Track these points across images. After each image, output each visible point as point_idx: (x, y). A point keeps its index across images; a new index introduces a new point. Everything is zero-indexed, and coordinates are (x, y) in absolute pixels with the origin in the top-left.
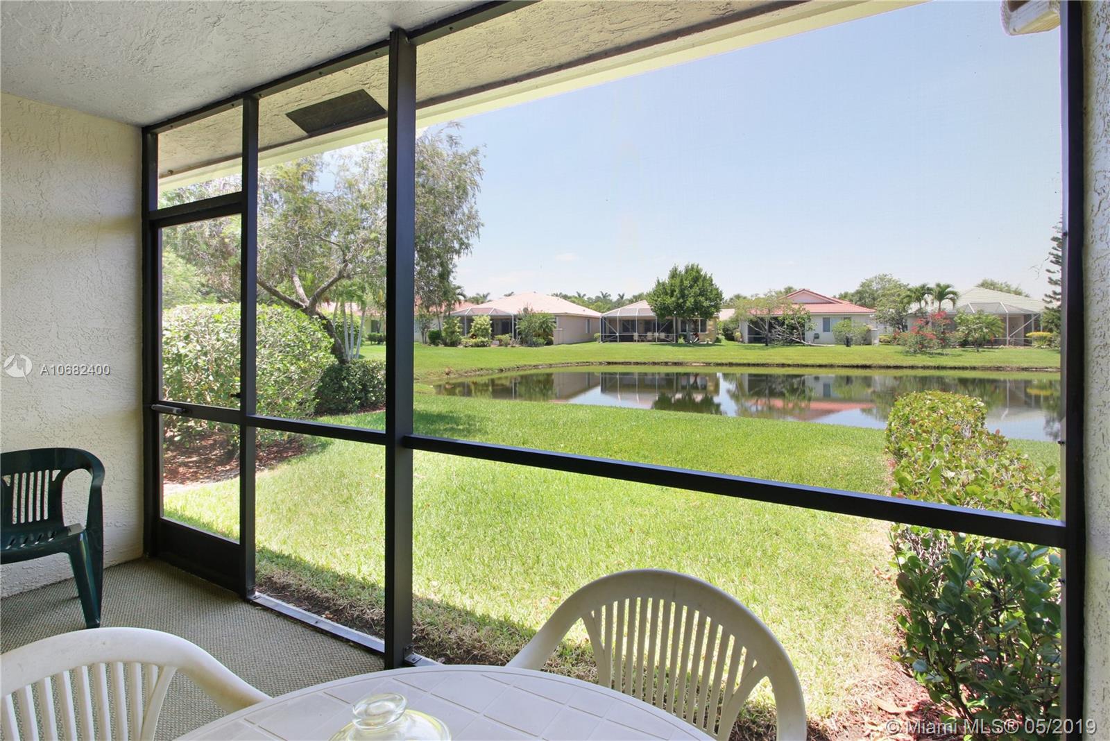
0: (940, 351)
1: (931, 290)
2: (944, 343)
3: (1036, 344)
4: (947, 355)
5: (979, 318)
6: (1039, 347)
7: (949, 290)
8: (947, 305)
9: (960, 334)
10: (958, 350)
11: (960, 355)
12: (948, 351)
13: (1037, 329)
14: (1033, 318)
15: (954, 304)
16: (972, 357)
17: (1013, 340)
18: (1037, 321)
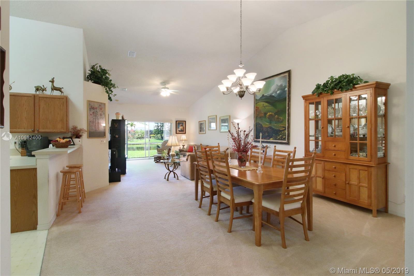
0: (132, 140)
1: (130, 123)
2: (134, 138)
3: (152, 138)
4: (134, 141)
5: (141, 131)
6: (153, 139)
7: (133, 124)
8: (133, 127)
9: (137, 135)
10: (137, 140)
11: (137, 141)
12: (134, 140)
13: (152, 134)
14: (151, 131)
15: (135, 127)
16: (139, 141)
17: (147, 137)
18: (152, 132)
